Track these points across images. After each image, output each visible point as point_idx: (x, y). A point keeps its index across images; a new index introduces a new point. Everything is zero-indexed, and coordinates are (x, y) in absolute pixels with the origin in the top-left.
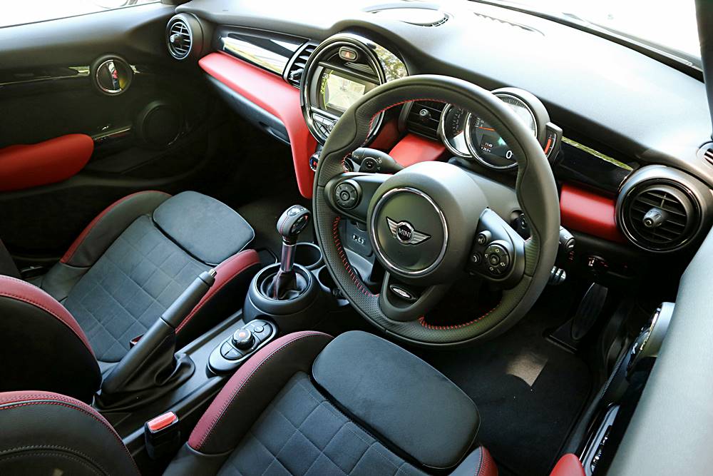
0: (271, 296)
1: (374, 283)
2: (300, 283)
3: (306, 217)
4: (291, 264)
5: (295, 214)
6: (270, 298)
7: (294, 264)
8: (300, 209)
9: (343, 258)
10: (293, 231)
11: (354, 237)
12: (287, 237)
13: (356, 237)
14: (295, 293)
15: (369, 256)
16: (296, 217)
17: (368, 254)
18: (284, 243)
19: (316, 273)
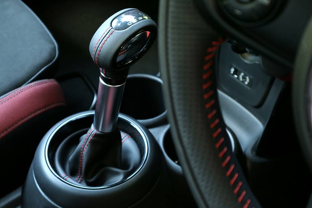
0: (73, 173)
1: (263, 160)
2: (128, 151)
3: (148, 33)
4: (114, 114)
5: (125, 26)
6: (70, 179)
7: (120, 116)
8: (137, 18)
9: (216, 127)
10: (119, 59)
11: (232, 70)
12: (108, 70)
13: (236, 72)
14: (117, 174)
15: (259, 106)
16: (126, 33)
17: (256, 103)
18: (101, 81)
19: (160, 134)
